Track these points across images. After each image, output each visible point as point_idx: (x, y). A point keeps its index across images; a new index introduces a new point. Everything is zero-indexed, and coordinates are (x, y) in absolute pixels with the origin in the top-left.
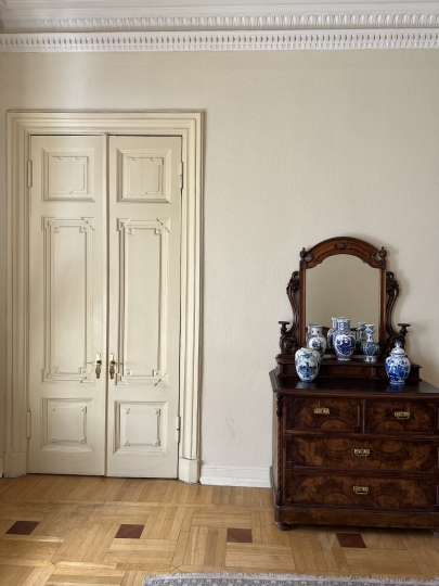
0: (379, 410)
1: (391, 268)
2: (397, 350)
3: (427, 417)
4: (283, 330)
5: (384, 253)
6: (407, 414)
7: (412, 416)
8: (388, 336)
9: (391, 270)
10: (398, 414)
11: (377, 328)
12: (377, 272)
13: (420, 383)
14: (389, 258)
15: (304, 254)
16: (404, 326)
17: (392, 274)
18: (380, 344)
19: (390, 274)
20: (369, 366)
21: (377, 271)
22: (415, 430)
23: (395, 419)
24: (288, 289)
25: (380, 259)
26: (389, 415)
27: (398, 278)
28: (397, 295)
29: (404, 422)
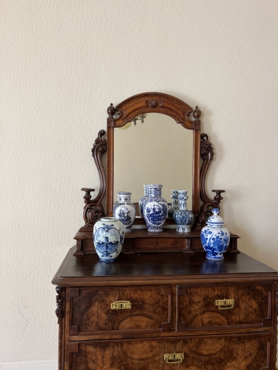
0: (196, 299)
1: (205, 130)
2: (215, 218)
3: (254, 304)
4: (87, 198)
5: (198, 113)
6: (230, 302)
7: (237, 305)
8: (201, 203)
9: (206, 132)
10: (219, 303)
11: (190, 195)
12: (190, 134)
13: (239, 257)
14: (203, 120)
15: (112, 111)
16: (219, 192)
17: (206, 136)
18: (194, 212)
19: (204, 136)
20: (183, 237)
21: (191, 132)
22: (240, 322)
23: (216, 310)
24: (93, 151)
25: (193, 119)
26: (209, 304)
27: (212, 140)
28: (211, 159)
29: (227, 313)
